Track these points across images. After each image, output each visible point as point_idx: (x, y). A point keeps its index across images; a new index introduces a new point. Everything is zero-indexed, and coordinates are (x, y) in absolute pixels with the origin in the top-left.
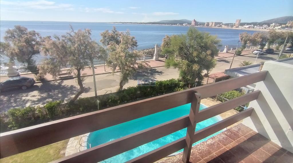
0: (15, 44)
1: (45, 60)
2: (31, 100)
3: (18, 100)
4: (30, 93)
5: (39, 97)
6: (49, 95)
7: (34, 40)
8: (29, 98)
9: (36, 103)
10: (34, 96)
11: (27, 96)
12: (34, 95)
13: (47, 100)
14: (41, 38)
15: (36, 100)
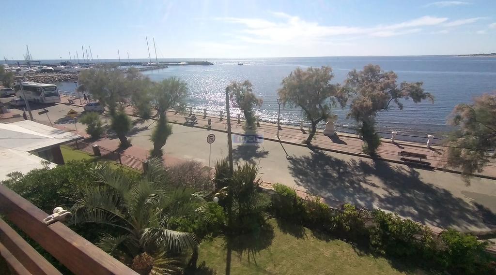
2: (376, 195)
3: (356, 185)
4: (369, 178)
5: (387, 194)
6: (403, 195)
8: (369, 187)
9: (389, 205)
10: (374, 185)
11: (365, 182)
13: (407, 208)
15: (383, 197)
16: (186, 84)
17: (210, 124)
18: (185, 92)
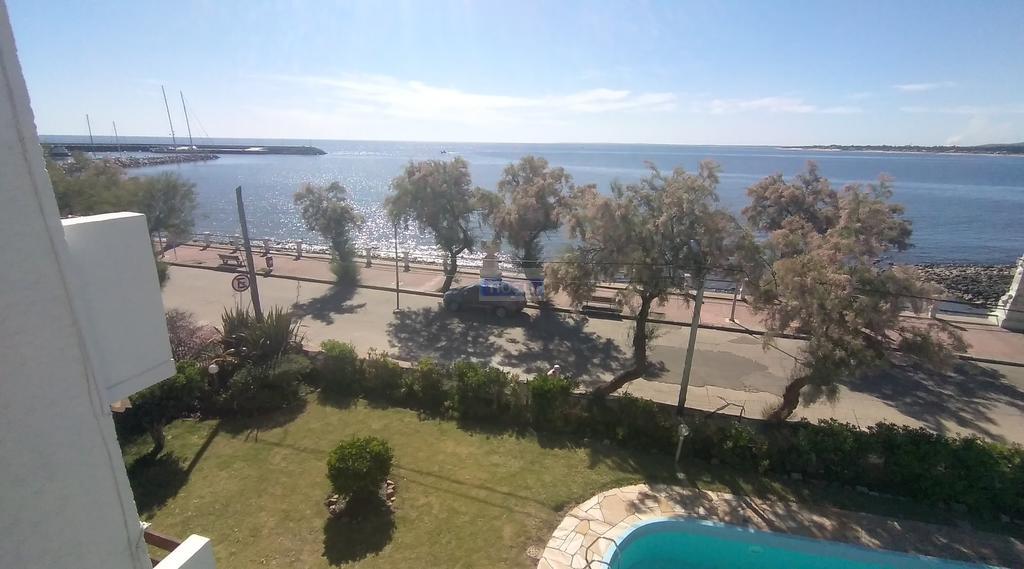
0: (514, 200)
1: (567, 252)
2: (505, 350)
3: (481, 340)
4: (509, 331)
5: (524, 349)
6: (545, 349)
7: (555, 193)
8: (501, 342)
9: (514, 361)
10: (513, 341)
11: (500, 336)
12: (514, 339)
13: (539, 363)
14: (571, 188)
15: (516, 353)
16: (194, 185)
17: (272, 265)
18: (191, 201)
